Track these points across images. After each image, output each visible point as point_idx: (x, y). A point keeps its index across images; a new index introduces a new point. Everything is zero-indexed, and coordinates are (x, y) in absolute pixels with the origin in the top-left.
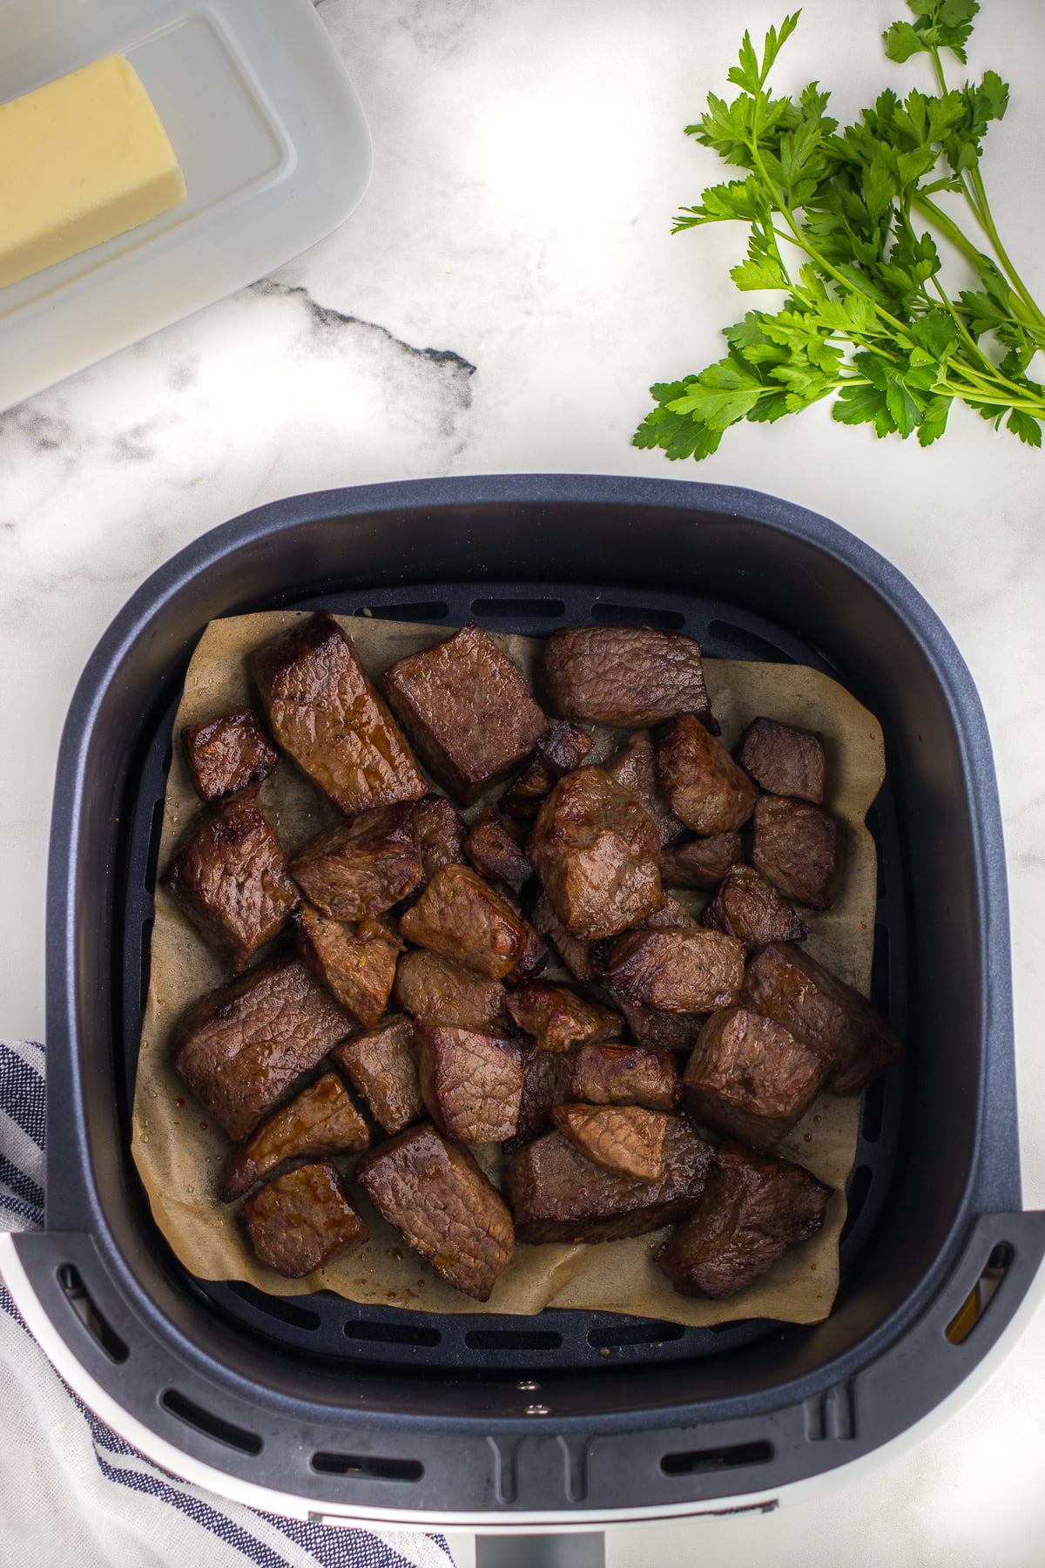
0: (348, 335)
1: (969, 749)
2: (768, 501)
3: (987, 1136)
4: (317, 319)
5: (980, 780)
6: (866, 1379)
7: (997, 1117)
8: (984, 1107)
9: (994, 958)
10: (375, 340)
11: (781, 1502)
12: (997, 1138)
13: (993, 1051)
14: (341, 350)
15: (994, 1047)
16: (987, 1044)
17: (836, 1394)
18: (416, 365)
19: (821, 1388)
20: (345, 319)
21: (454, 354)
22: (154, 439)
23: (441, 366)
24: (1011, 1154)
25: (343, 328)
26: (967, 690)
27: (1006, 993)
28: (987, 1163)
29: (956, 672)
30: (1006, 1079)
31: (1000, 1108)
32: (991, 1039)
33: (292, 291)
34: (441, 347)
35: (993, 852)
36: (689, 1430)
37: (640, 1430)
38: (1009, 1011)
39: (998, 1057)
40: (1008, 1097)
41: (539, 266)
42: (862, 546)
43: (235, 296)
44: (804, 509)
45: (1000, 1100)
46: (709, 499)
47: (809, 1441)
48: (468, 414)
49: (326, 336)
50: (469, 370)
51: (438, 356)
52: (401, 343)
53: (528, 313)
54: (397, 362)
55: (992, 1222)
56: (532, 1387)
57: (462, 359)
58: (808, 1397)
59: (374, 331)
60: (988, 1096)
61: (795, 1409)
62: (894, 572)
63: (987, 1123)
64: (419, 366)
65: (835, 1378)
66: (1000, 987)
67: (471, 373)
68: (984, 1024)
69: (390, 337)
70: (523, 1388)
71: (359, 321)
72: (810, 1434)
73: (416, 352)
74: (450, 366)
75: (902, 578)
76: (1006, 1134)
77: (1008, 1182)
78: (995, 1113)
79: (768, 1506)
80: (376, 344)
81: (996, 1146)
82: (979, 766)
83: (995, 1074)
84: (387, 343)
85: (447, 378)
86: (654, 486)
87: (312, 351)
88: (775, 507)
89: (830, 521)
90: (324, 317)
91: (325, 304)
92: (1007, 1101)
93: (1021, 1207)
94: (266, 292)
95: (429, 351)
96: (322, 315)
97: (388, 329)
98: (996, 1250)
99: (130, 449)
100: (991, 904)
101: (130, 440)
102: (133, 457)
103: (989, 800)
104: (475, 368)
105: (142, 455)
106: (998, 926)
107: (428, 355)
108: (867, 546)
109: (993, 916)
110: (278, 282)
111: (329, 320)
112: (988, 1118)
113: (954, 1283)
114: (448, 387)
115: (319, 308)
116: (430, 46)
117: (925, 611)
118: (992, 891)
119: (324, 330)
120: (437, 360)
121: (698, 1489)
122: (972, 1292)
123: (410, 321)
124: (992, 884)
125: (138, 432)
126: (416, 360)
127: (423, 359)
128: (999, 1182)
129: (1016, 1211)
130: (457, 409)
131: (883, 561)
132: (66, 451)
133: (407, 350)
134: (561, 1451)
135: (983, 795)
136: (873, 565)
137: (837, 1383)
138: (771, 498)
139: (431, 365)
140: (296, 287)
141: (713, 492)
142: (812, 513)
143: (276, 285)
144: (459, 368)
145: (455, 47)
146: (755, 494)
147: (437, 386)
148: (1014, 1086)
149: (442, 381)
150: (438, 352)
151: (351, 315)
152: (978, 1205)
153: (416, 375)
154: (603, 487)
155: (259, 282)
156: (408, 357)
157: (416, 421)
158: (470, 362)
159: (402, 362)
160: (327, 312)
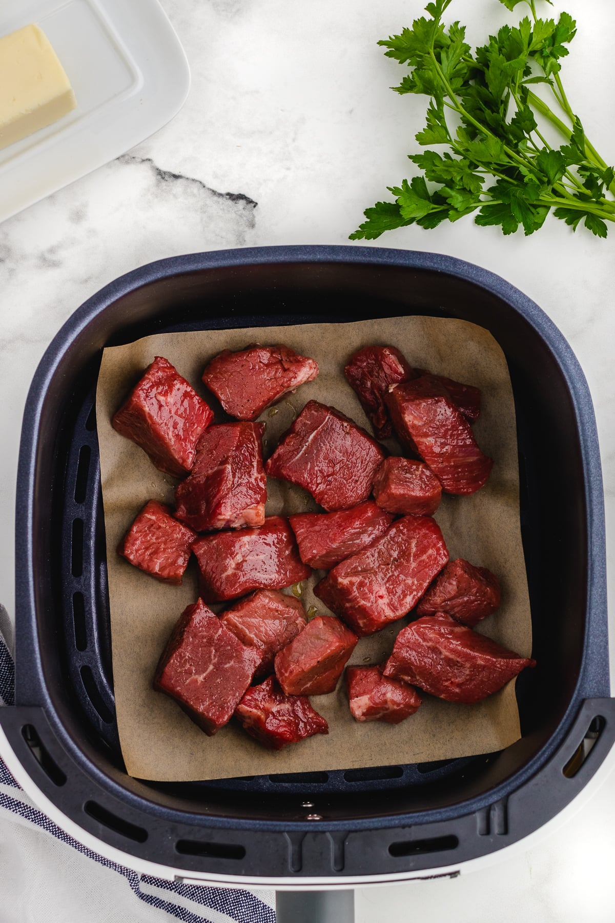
0: (178, 186)
1: (581, 416)
2: (460, 262)
3: (590, 652)
4: (159, 177)
5: (588, 435)
6: (514, 798)
7: (596, 640)
8: (588, 634)
9: (595, 543)
10: (195, 189)
11: (462, 872)
12: (596, 653)
13: (594, 601)
14: (175, 196)
15: (595, 598)
16: (590, 597)
17: (496, 808)
18: (221, 203)
19: (487, 804)
20: (176, 177)
21: (244, 195)
22: (62, 254)
23: (236, 203)
24: (604, 663)
25: (175, 182)
26: (580, 380)
27: (602, 565)
28: (590, 668)
29: (574, 369)
30: (602, 617)
31: (597, 635)
32: (592, 593)
33: (143, 161)
34: (236, 192)
35: (595, 479)
36: (407, 829)
37: (377, 829)
38: (604, 576)
39: (597, 604)
40: (603, 629)
41: (294, 140)
42: (516, 291)
43: (109, 165)
44: (481, 268)
45: (598, 630)
46: (423, 261)
47: (480, 836)
48: (253, 232)
49: (165, 187)
50: (253, 205)
51: (234, 197)
52: (211, 190)
53: (288, 169)
54: (209, 202)
55: (592, 704)
56: (310, 805)
57: (249, 198)
58: (479, 810)
59: (194, 183)
60: (591, 628)
61: (470, 817)
62: (536, 307)
63: (590, 644)
64: (223, 204)
65: (495, 798)
66: (599, 561)
67: (255, 207)
68: (589, 584)
69: (204, 187)
70: (304, 806)
71: (184, 177)
72: (480, 832)
73: (220, 195)
74: (242, 203)
75: (541, 311)
76: (601, 651)
77: (602, 680)
78: (595, 638)
79: (454, 875)
80: (195, 191)
81: (596, 658)
82: (587, 426)
83: (595, 614)
84: (202, 190)
85: (240, 210)
86: (390, 253)
87: (157, 197)
88: (464, 267)
89: (497, 276)
90: (163, 176)
91: (164, 168)
92: (602, 631)
93: (610, 695)
94: (127, 162)
95: (228, 194)
96: (162, 175)
97: (203, 182)
98: (594, 721)
99: (48, 261)
100: (594, 511)
101: (49, 256)
102: (49, 266)
103: (593, 447)
104: (257, 204)
105: (55, 264)
106: (598, 524)
107: (228, 197)
108: (519, 291)
109: (595, 518)
110: (134, 156)
111: (167, 177)
112: (590, 641)
113: (569, 741)
114: (241, 216)
115: (160, 170)
116: (223, 10)
117: (555, 331)
118: (595, 503)
119: (164, 184)
120: (233, 200)
121: (412, 865)
122: (579, 746)
123: (216, 176)
124: (594, 498)
125: (52, 250)
126: (221, 200)
127: (225, 199)
128: (597, 680)
129: (607, 698)
130: (246, 229)
131: (529, 300)
132: (9, 264)
133: (215, 194)
134: (329, 842)
135: (589, 444)
136: (523, 303)
137: (497, 802)
138: (461, 261)
139: (230, 202)
140: (146, 158)
141: (426, 256)
142: (486, 271)
143: (134, 158)
144: (247, 204)
145: (238, 10)
146: (451, 258)
147: (234, 215)
148: (607, 622)
149: (237, 212)
150: (234, 195)
151: (180, 174)
152: (584, 694)
153: (221, 209)
154: (358, 254)
155: (123, 156)
156: (215, 198)
157: (222, 237)
158: (254, 200)
159: (212, 201)
160: (165, 173)
